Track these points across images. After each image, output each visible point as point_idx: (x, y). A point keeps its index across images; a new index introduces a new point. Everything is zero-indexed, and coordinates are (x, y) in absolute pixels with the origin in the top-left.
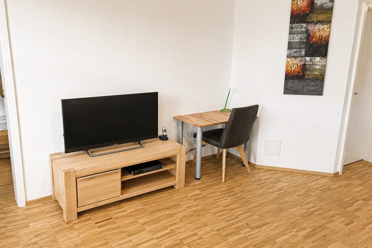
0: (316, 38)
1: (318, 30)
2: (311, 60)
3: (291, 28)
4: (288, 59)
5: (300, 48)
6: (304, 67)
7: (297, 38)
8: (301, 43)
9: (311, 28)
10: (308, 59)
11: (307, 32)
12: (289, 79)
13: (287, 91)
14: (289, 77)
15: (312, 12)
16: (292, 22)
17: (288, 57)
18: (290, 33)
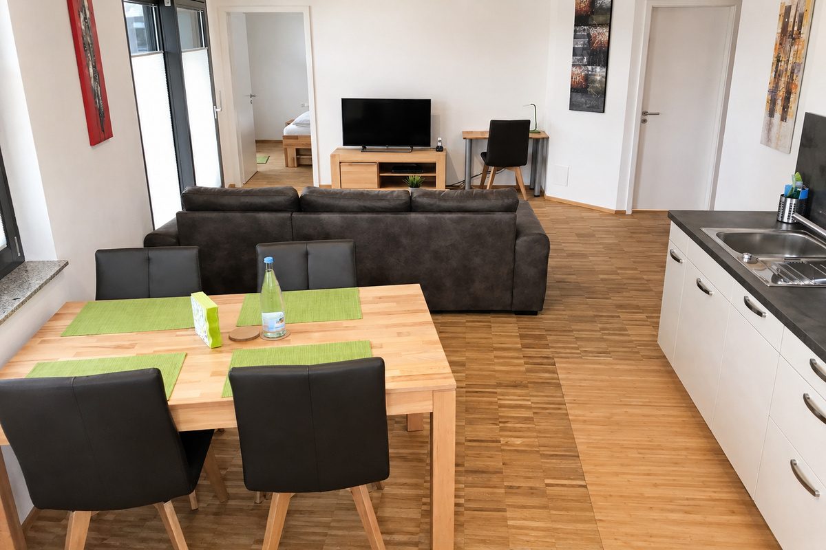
0: (597, 43)
1: (599, 33)
2: (592, 69)
3: (575, 31)
4: (574, 69)
5: (582, 55)
6: (587, 78)
7: (580, 44)
8: (583, 49)
9: (593, 31)
10: (590, 68)
11: (589, 36)
12: (573, 92)
13: (574, 106)
14: (575, 89)
15: (592, 13)
16: (576, 25)
17: (573, 65)
18: (575, 37)
